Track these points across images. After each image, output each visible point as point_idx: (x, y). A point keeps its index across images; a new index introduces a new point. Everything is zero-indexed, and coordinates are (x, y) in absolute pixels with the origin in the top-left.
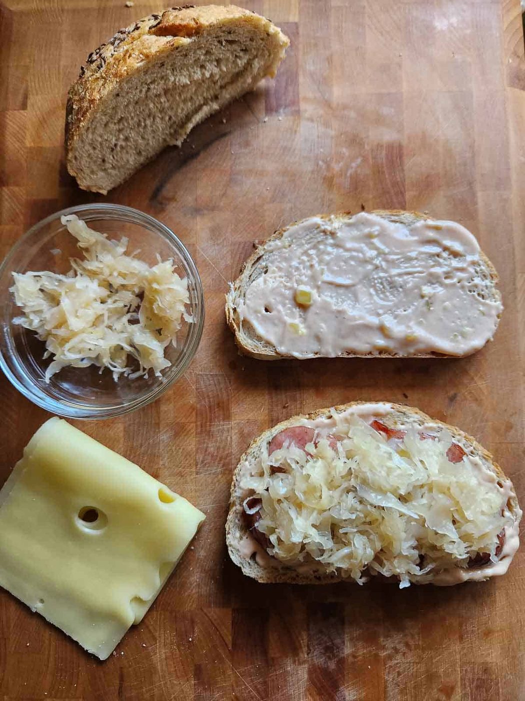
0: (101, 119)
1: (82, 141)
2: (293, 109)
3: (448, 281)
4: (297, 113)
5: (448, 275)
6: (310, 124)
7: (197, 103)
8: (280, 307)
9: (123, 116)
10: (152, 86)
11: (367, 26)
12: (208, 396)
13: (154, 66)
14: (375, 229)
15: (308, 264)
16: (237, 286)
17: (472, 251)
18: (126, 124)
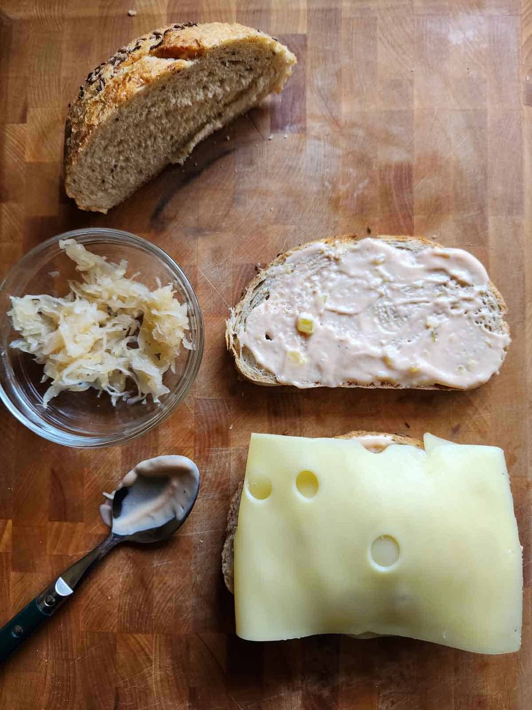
0: (101, 143)
1: (81, 165)
2: (300, 126)
3: (454, 312)
4: (303, 130)
5: (454, 306)
6: (316, 142)
7: (200, 121)
8: (281, 335)
9: (122, 139)
10: (153, 110)
11: (378, 39)
12: (207, 421)
13: (154, 90)
14: (381, 256)
15: (311, 290)
16: (238, 311)
17: (481, 282)
18: (126, 146)
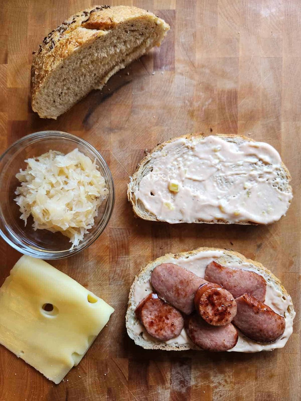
0: (52, 81)
1: (41, 94)
2: (171, 66)
3: (260, 180)
4: (173, 69)
5: (261, 176)
6: (181, 77)
7: (112, 65)
8: (160, 193)
9: (66, 78)
10: (84, 60)
11: (219, 14)
12: (116, 241)
13: (85, 49)
14: (218, 147)
15: (177, 166)
16: (134, 178)
17: (277, 163)
18: (67, 81)
